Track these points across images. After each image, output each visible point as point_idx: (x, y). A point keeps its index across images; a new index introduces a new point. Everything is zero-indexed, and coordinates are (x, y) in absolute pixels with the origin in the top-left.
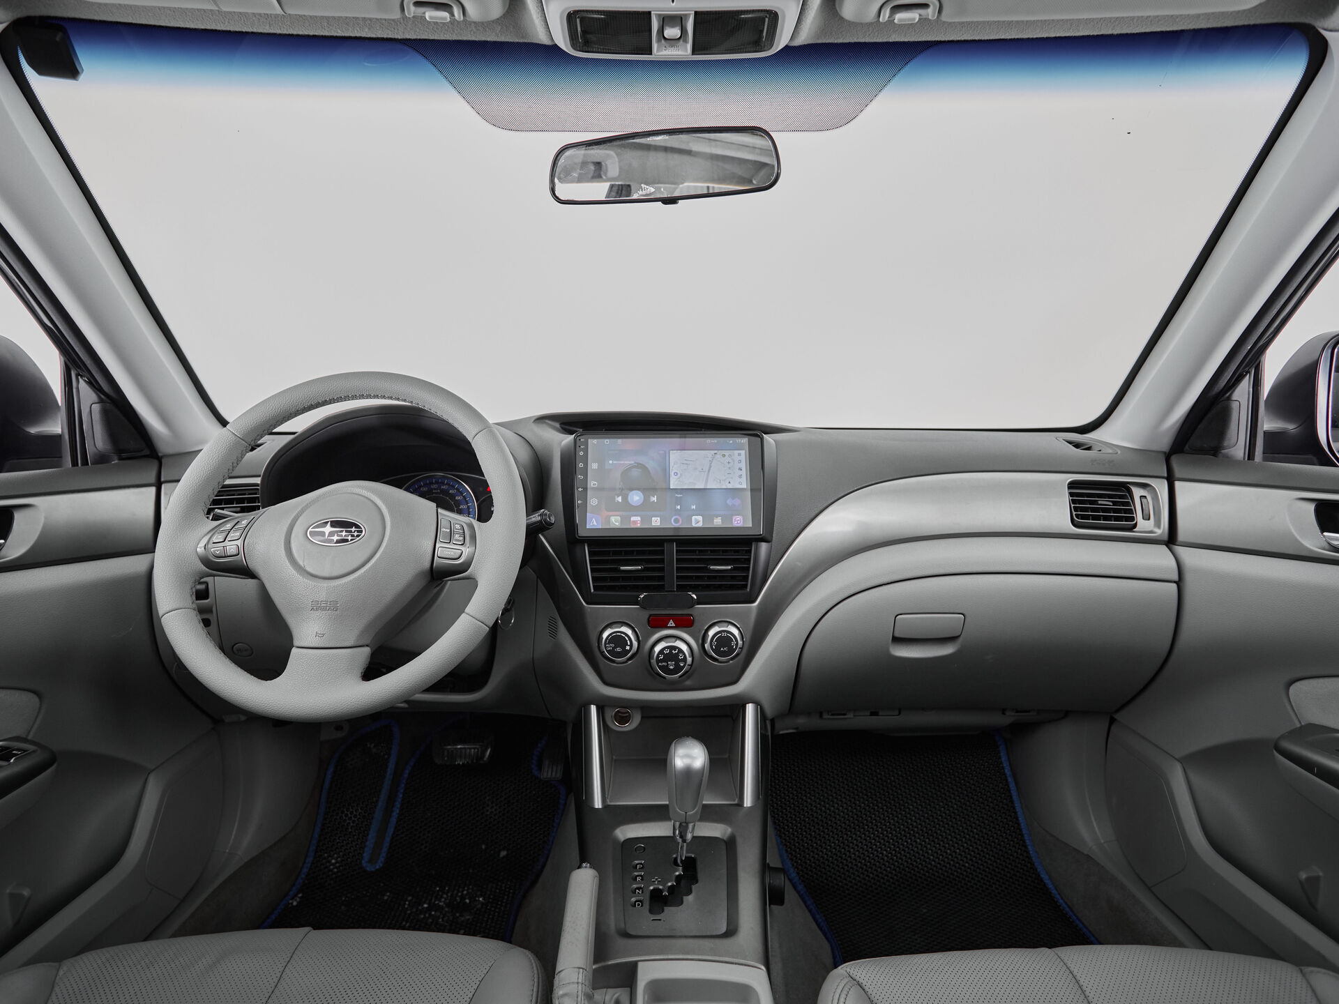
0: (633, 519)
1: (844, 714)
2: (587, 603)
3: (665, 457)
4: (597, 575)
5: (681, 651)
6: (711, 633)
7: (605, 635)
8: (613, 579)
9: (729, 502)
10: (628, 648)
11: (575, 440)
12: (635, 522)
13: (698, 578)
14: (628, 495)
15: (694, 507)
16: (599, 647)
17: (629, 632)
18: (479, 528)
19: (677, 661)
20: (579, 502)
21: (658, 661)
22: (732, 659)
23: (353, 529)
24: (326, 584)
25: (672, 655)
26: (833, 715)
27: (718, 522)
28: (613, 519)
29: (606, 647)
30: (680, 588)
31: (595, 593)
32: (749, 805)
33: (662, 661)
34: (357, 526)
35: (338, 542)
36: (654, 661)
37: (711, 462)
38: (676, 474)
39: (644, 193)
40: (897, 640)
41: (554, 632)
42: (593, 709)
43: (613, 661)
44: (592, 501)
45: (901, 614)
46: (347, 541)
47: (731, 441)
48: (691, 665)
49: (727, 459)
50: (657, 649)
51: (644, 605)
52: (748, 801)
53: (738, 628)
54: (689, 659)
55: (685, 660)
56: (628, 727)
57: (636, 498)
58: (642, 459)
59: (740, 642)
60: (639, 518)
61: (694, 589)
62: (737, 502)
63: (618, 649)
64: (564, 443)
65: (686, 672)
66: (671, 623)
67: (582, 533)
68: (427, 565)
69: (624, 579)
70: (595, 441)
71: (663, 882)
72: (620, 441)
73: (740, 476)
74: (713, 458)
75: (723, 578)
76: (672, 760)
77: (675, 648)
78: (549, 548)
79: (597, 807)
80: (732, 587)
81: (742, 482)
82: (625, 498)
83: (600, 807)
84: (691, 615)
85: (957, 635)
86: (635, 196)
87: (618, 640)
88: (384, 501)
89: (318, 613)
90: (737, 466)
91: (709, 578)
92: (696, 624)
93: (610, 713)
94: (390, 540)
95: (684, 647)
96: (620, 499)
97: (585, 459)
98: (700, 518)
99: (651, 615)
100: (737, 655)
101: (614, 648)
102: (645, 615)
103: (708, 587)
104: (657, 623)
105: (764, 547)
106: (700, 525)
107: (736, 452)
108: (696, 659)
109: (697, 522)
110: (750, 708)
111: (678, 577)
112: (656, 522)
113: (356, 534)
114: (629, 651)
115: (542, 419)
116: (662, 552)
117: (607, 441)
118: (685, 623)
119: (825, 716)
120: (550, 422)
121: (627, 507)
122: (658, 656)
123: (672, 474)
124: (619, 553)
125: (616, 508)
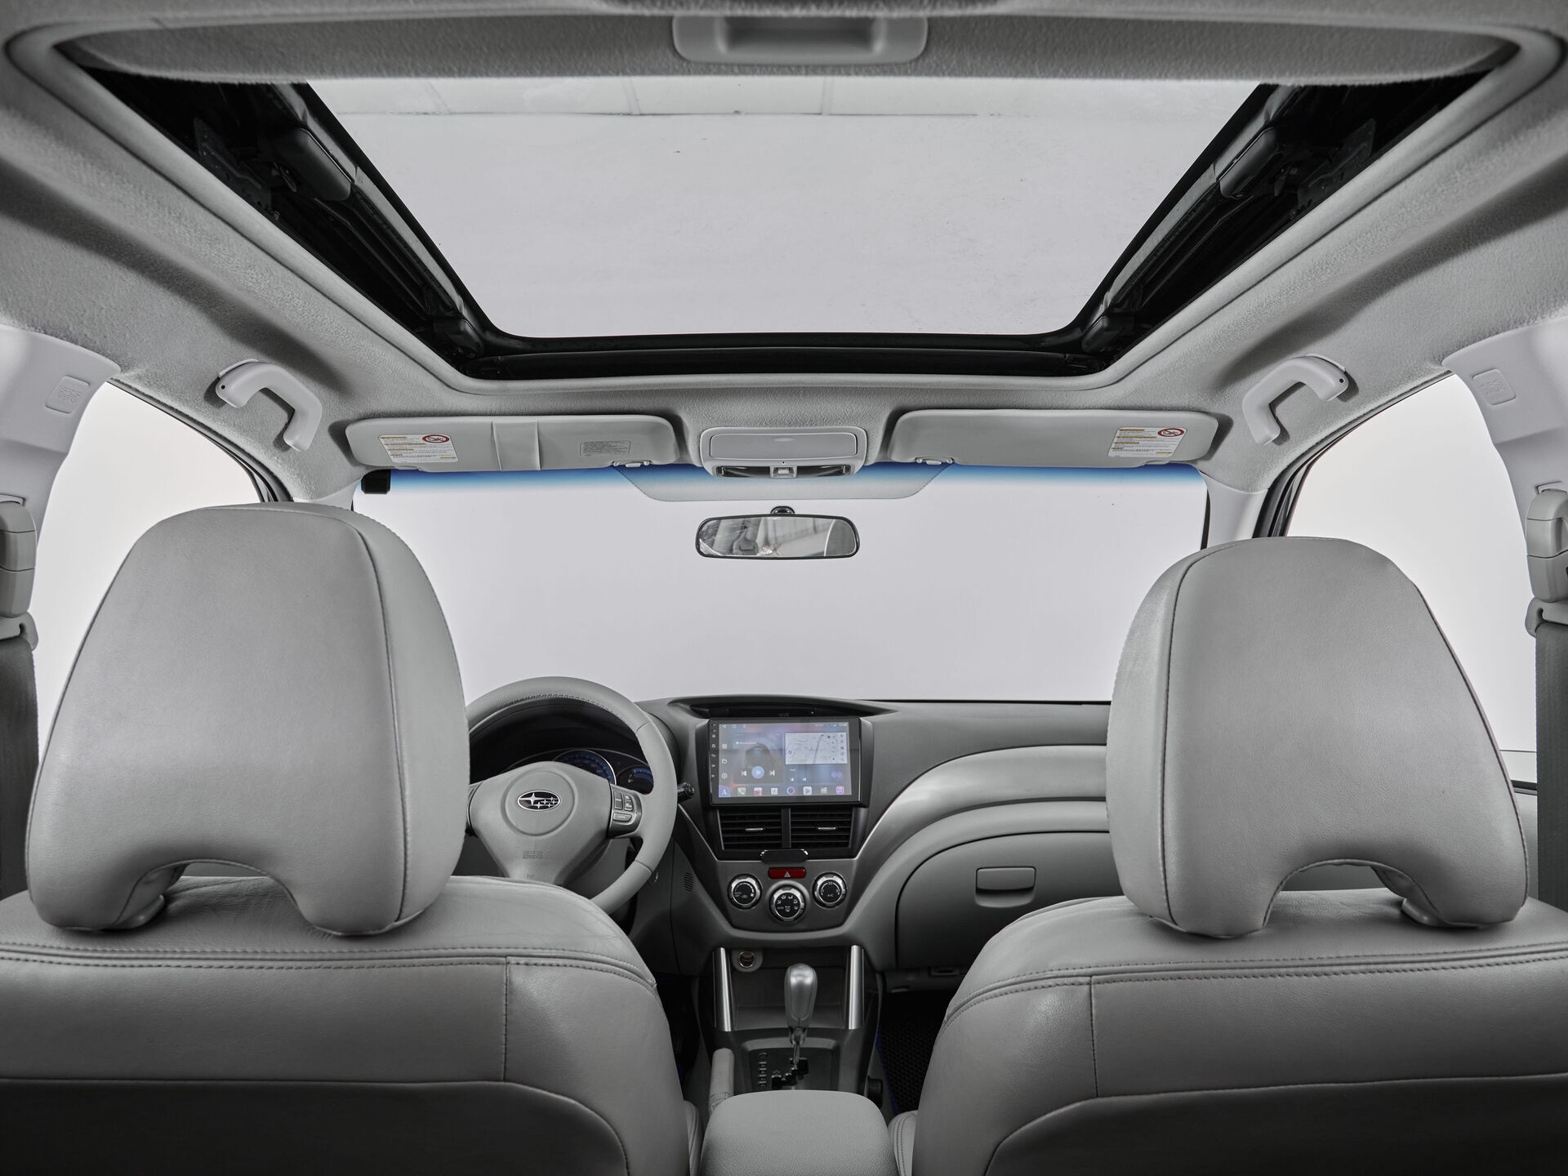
0: (756, 789)
1: (951, 971)
2: (718, 859)
3: (781, 739)
4: (727, 835)
5: (795, 897)
6: (820, 883)
7: (734, 885)
8: (739, 839)
9: (834, 775)
10: (752, 895)
11: (708, 724)
12: (758, 792)
13: (809, 837)
14: (751, 770)
15: (805, 779)
16: (729, 896)
17: (754, 882)
18: (643, 798)
19: (792, 905)
20: (713, 776)
21: (777, 906)
22: (838, 904)
23: (552, 799)
24: (534, 838)
25: (788, 901)
26: (939, 972)
27: (824, 791)
28: (740, 790)
29: (734, 895)
30: (794, 846)
31: (727, 850)
32: (853, 1028)
33: (780, 905)
34: (554, 797)
35: (541, 808)
36: (773, 906)
37: (819, 742)
38: (790, 753)
39: (764, 553)
40: (981, 892)
41: (689, 886)
42: (722, 950)
43: (740, 907)
44: (723, 776)
45: (981, 868)
46: (547, 807)
47: (835, 725)
48: (804, 909)
49: (832, 740)
50: (776, 896)
51: (765, 860)
52: (853, 1024)
53: (842, 879)
54: (802, 904)
55: (799, 904)
56: (752, 968)
57: (758, 772)
58: (763, 741)
59: (843, 890)
60: (760, 789)
61: (806, 847)
62: (840, 775)
63: (745, 896)
64: (699, 726)
65: (800, 916)
66: (787, 875)
67: (715, 801)
68: (605, 825)
69: (749, 839)
70: (724, 726)
71: (782, 1074)
72: (744, 726)
73: (842, 754)
74: (820, 739)
75: (830, 837)
76: (789, 978)
77: (790, 894)
78: (686, 814)
79: (726, 1030)
80: (837, 845)
81: (844, 758)
82: (749, 772)
83: (730, 1030)
84: (804, 868)
85: (1030, 886)
86: (758, 555)
87: (744, 889)
88: (571, 777)
89: (528, 860)
90: (840, 745)
91: (819, 837)
92: (808, 875)
93: (736, 956)
94: (578, 807)
95: (798, 895)
96: (745, 773)
97: (717, 741)
98: (810, 788)
99: (770, 868)
100: (842, 901)
101: (741, 895)
102: (766, 868)
103: (817, 845)
104: (776, 875)
105: (863, 812)
106: (810, 794)
107: (839, 734)
108: (807, 906)
109: (808, 791)
110: (855, 949)
111: (792, 837)
112: (774, 792)
113: (554, 802)
114: (753, 898)
115: (675, 703)
116: (779, 817)
117: (734, 726)
118: (798, 874)
119: (933, 973)
120: (682, 705)
121: (750, 780)
122: (777, 902)
123: (787, 752)
124: (743, 818)
125: (741, 780)
